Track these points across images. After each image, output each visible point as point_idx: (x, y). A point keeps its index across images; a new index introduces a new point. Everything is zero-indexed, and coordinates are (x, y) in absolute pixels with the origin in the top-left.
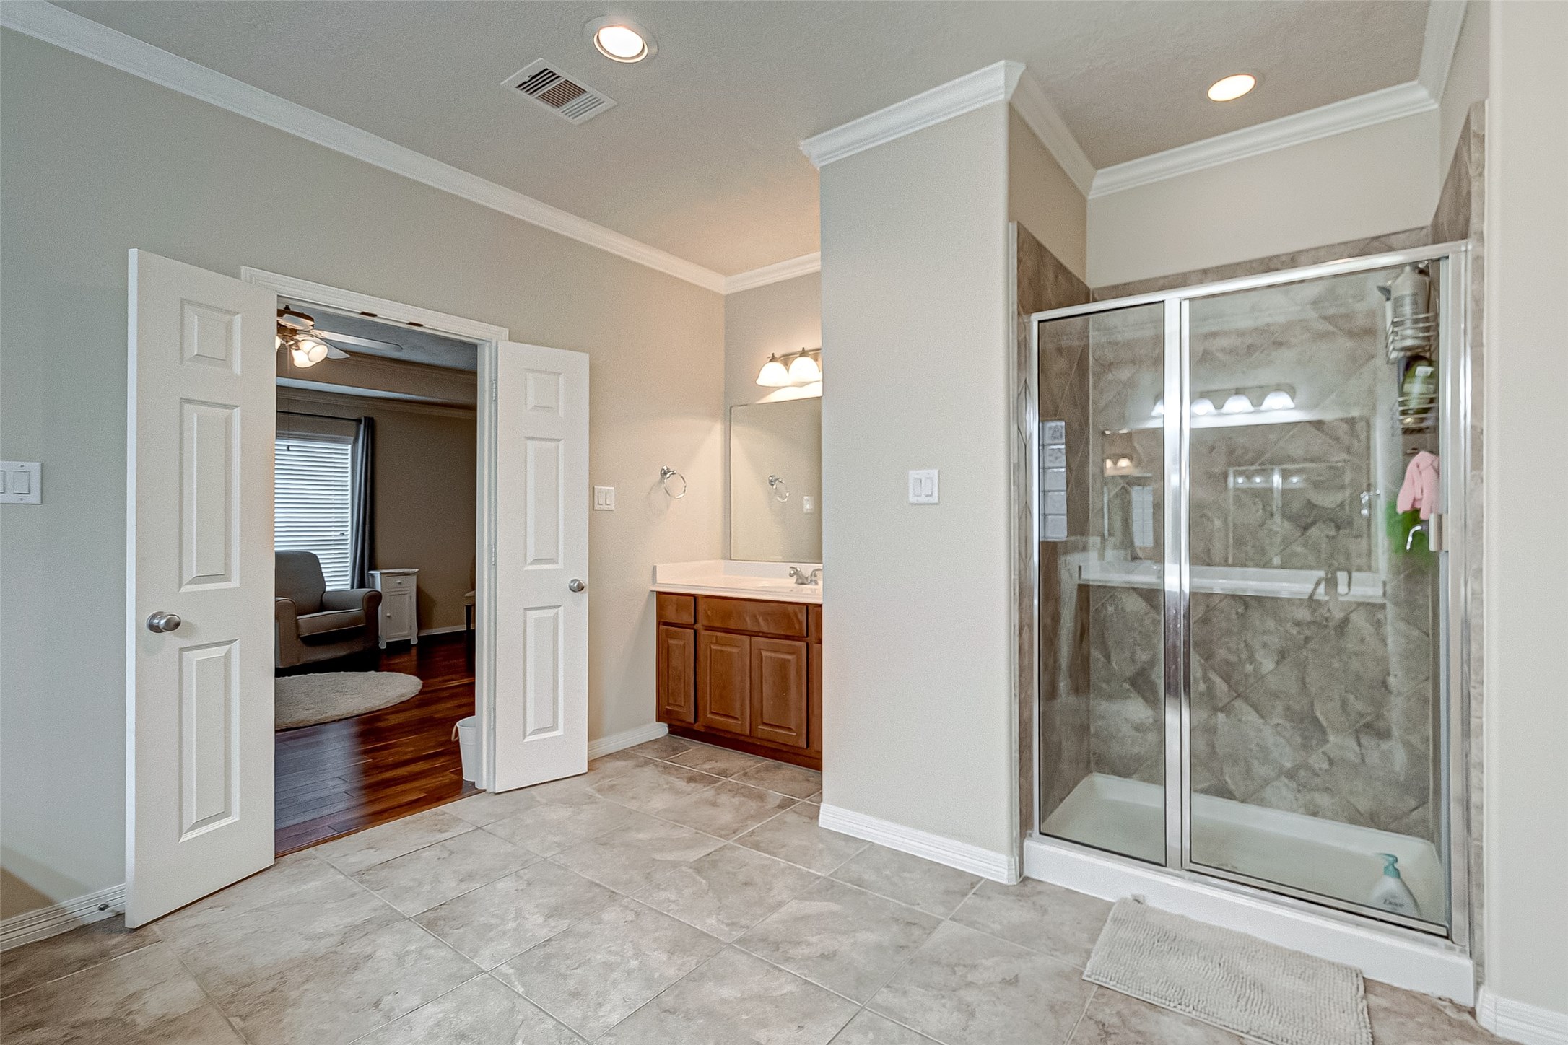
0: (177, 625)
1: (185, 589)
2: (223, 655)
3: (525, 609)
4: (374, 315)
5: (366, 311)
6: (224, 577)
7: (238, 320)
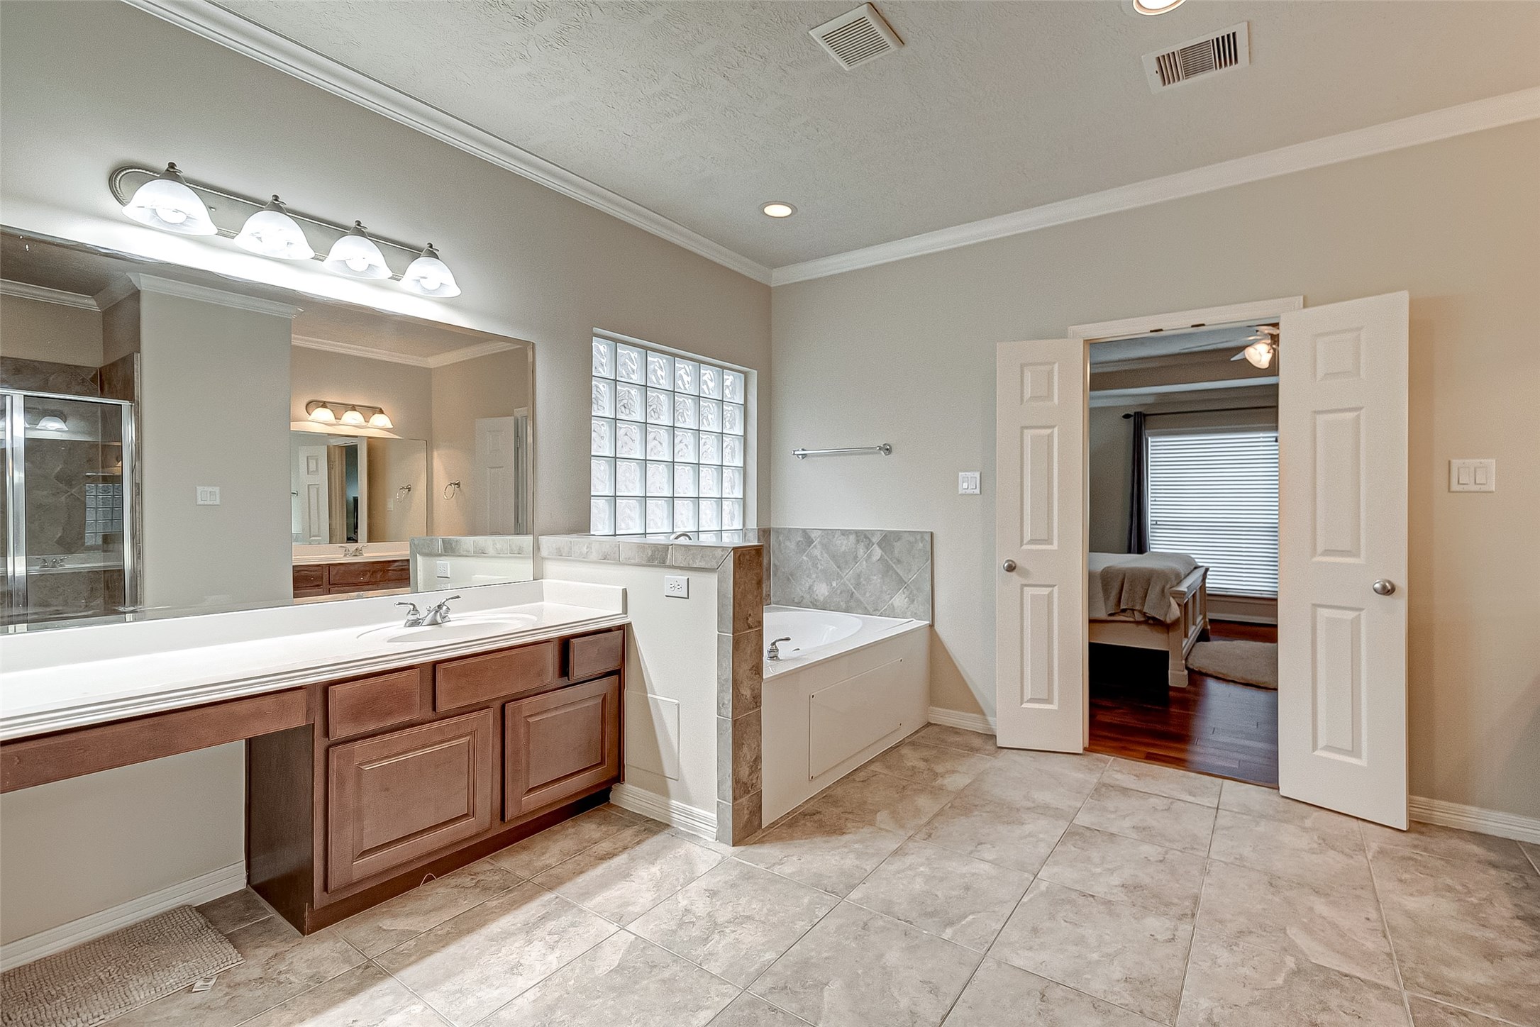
0: (1014, 568)
1: (1025, 547)
2: (1047, 593)
3: (1313, 605)
4: (1161, 330)
5: (1153, 329)
6: (1048, 541)
7: (1056, 366)
